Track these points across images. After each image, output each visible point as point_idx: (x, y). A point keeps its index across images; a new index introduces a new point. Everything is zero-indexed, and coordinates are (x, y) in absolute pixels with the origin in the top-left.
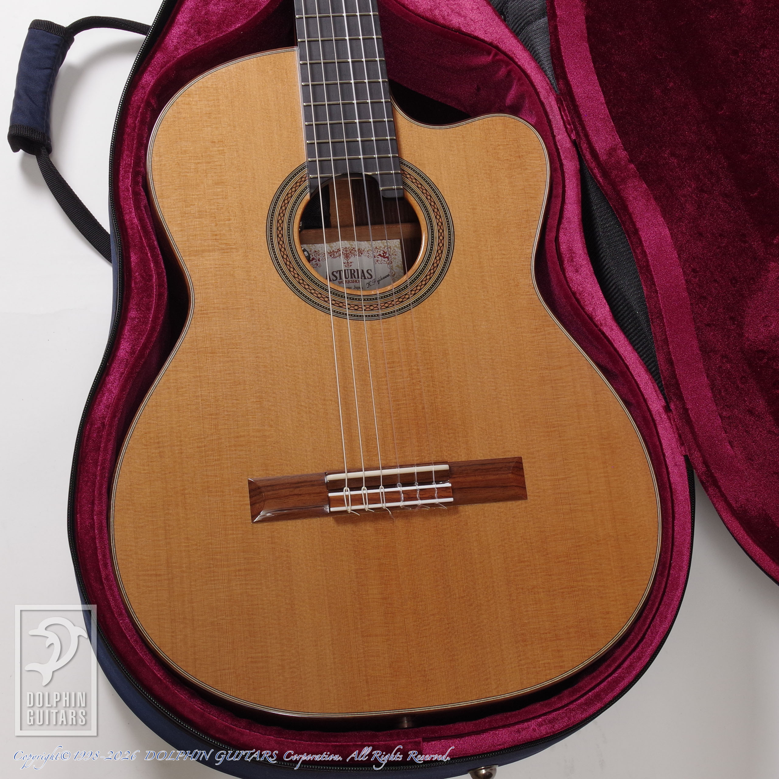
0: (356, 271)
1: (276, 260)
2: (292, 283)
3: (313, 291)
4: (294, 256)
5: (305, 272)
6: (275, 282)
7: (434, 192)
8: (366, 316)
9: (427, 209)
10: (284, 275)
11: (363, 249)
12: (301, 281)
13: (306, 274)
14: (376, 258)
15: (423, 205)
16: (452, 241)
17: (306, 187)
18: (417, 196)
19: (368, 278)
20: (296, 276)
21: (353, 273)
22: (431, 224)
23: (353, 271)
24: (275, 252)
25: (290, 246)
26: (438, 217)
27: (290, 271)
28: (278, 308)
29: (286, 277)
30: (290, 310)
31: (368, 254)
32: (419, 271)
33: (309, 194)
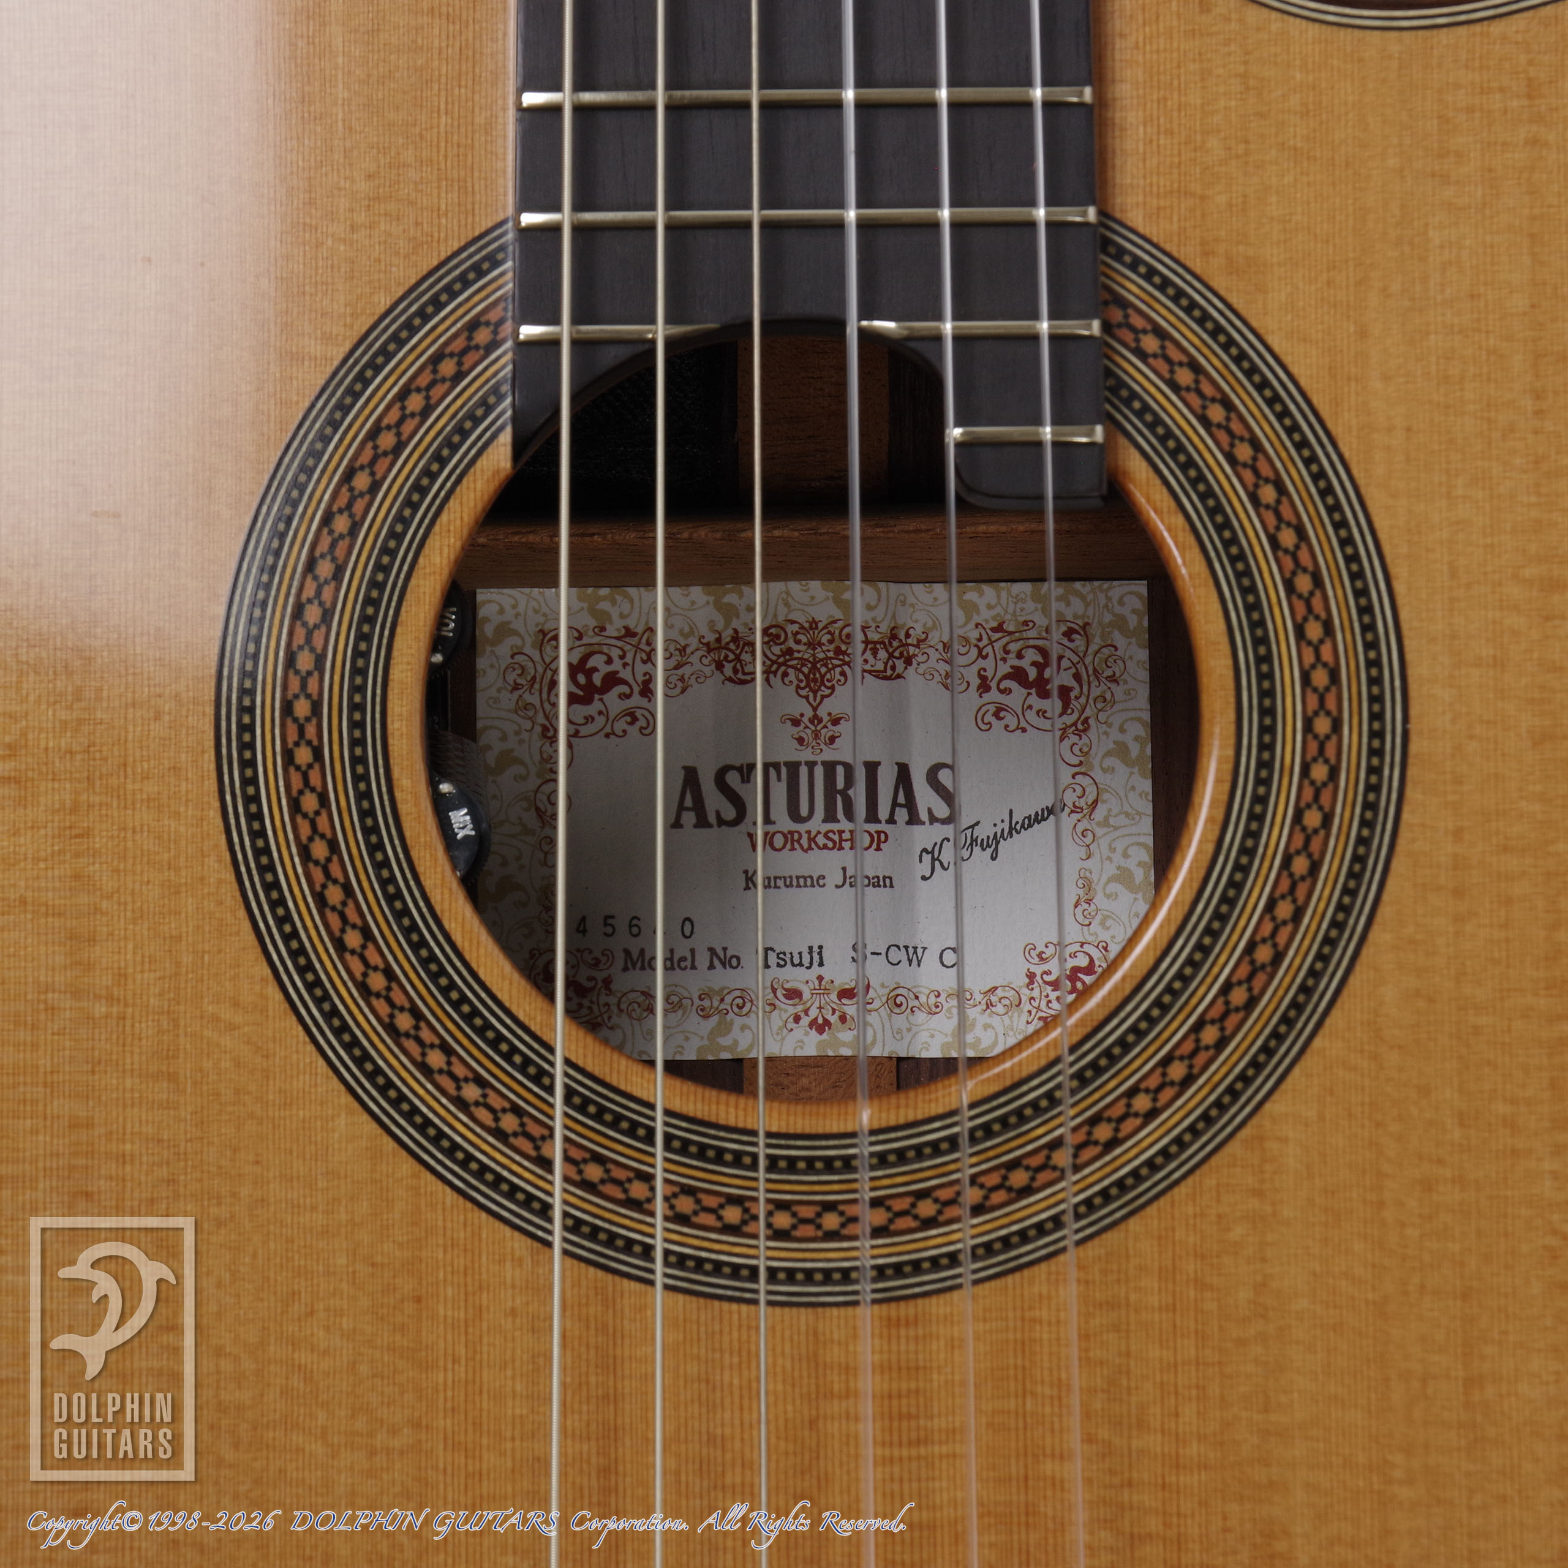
0: (860, 775)
1: (262, 870)
2: (345, 1028)
3: (471, 1092)
4: (376, 848)
5: (433, 958)
6: (238, 1019)
7: (1307, 462)
8: (772, 1273)
9: (1248, 573)
10: (302, 971)
11: (917, 632)
12: (404, 1022)
13: (443, 972)
14: (994, 695)
15: (1227, 544)
16: (1387, 799)
17: (495, 390)
18: (1194, 483)
19: (933, 819)
20: (377, 982)
21: (840, 784)
22: (1261, 677)
23: (840, 771)
24: (259, 816)
25: (356, 779)
26: (1314, 631)
27: (340, 946)
28: (245, 1191)
29: (310, 987)
30: (314, 1208)
31: (943, 667)
32: (1155, 988)
33: (506, 437)
